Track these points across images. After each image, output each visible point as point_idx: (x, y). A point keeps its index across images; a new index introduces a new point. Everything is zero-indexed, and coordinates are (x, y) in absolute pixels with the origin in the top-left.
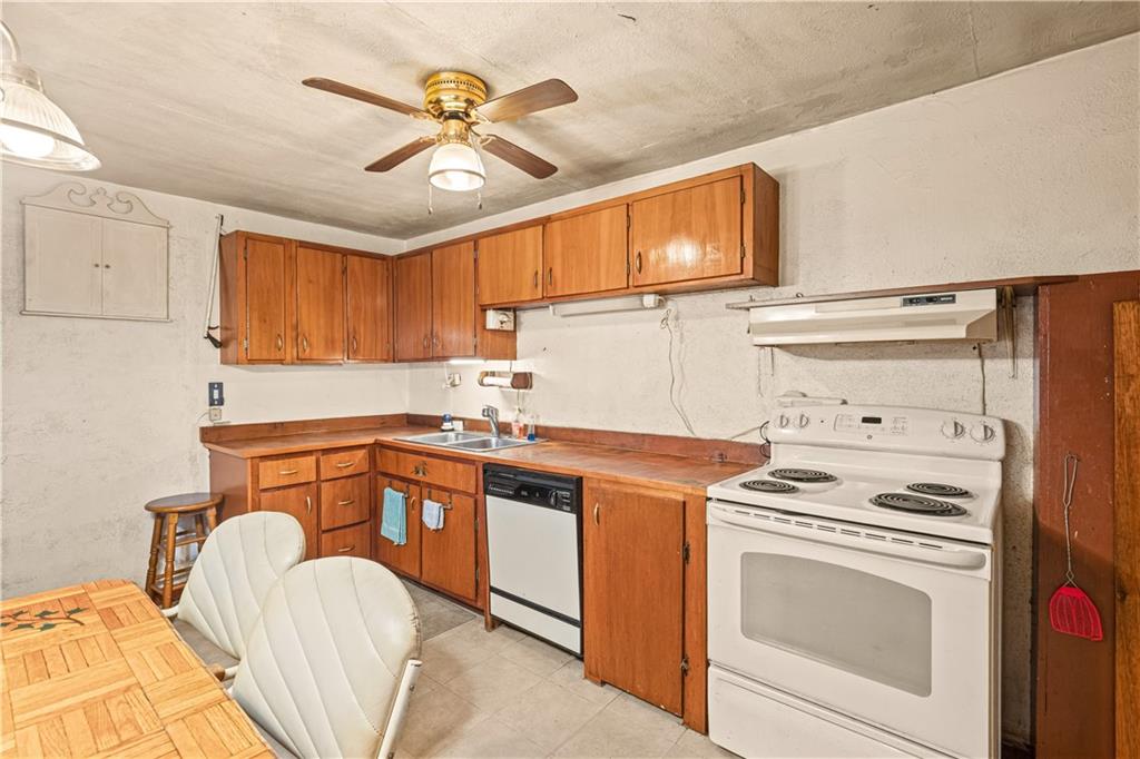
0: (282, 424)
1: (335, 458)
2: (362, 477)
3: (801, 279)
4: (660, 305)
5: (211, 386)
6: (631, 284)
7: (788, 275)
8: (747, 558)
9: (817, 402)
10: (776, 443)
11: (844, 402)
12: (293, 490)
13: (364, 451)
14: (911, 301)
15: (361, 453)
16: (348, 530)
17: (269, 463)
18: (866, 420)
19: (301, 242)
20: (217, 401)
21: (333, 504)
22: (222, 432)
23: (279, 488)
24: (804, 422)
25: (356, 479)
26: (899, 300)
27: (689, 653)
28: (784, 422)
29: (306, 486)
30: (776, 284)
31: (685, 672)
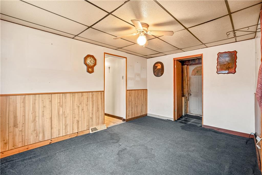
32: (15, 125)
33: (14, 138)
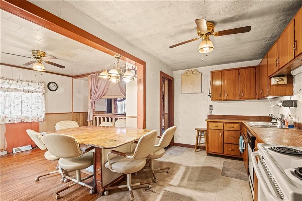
0: (226, 116)
1: (229, 125)
2: (237, 132)
5: (210, 106)
12: (217, 130)
13: (238, 124)
15: (237, 125)
16: (232, 145)
17: (211, 123)
19: (226, 69)
20: (211, 109)
21: (228, 137)
22: (212, 116)
23: (214, 129)
25: (236, 132)
29: (220, 130)
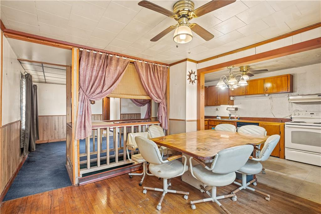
3: (298, 91)
4: (269, 95)
6: (265, 92)
7: (295, 91)
8: (292, 132)
9: (301, 111)
10: (294, 118)
11: (306, 111)
13: (207, 121)
14: (319, 96)
18: (311, 114)
24: (299, 114)
26: (317, 96)
27: (281, 147)
28: (295, 115)
30: (293, 92)
31: (280, 150)
32: (55, 129)
33: (55, 135)
